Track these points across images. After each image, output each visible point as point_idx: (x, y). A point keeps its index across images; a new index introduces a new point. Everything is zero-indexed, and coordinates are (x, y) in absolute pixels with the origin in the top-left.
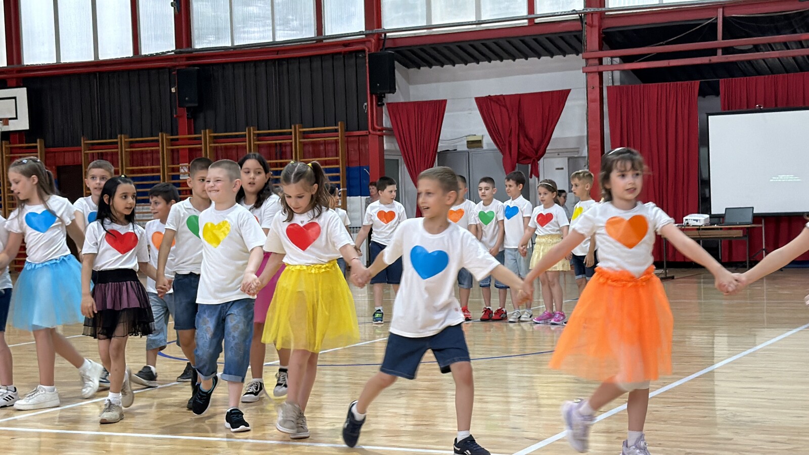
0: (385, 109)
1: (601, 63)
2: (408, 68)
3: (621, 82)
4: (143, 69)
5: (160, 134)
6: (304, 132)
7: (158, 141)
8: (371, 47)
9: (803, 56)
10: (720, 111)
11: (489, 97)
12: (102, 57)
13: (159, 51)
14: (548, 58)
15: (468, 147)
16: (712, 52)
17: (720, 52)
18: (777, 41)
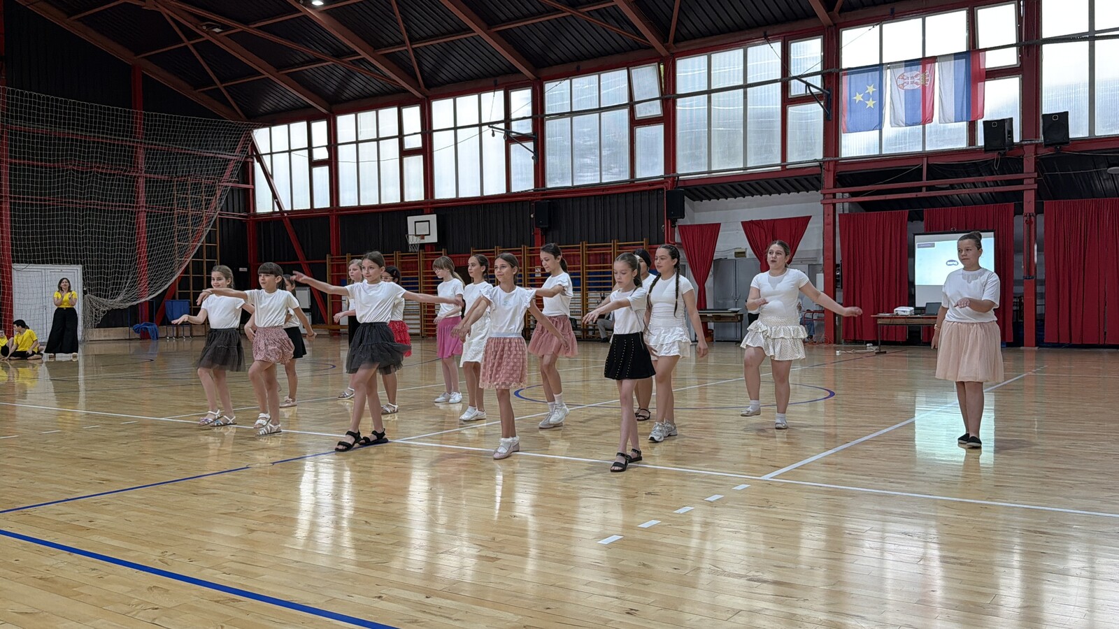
0: (676, 229)
1: (834, 197)
2: (694, 201)
3: (849, 211)
4: (513, 202)
5: (522, 246)
6: (620, 245)
7: (521, 250)
8: (668, 186)
9: (987, 193)
10: (923, 232)
11: (752, 222)
12: (486, 194)
13: (523, 190)
14: (796, 193)
15: (735, 257)
16: (919, 189)
17: (924, 189)
18: (967, 181)
